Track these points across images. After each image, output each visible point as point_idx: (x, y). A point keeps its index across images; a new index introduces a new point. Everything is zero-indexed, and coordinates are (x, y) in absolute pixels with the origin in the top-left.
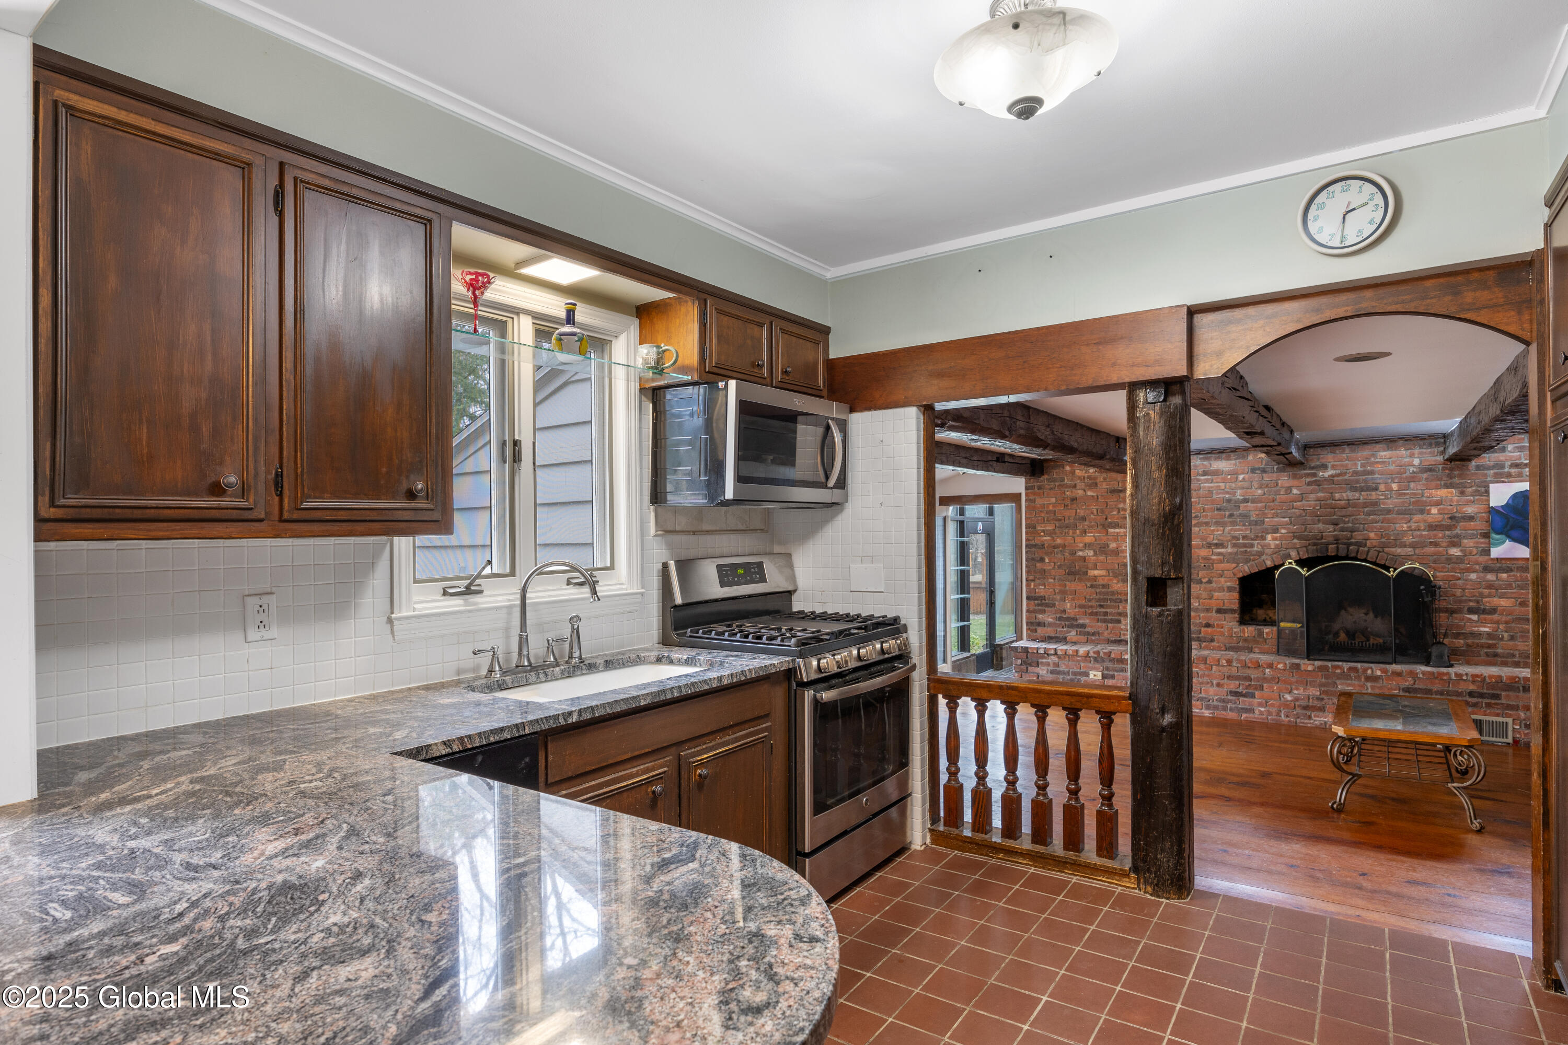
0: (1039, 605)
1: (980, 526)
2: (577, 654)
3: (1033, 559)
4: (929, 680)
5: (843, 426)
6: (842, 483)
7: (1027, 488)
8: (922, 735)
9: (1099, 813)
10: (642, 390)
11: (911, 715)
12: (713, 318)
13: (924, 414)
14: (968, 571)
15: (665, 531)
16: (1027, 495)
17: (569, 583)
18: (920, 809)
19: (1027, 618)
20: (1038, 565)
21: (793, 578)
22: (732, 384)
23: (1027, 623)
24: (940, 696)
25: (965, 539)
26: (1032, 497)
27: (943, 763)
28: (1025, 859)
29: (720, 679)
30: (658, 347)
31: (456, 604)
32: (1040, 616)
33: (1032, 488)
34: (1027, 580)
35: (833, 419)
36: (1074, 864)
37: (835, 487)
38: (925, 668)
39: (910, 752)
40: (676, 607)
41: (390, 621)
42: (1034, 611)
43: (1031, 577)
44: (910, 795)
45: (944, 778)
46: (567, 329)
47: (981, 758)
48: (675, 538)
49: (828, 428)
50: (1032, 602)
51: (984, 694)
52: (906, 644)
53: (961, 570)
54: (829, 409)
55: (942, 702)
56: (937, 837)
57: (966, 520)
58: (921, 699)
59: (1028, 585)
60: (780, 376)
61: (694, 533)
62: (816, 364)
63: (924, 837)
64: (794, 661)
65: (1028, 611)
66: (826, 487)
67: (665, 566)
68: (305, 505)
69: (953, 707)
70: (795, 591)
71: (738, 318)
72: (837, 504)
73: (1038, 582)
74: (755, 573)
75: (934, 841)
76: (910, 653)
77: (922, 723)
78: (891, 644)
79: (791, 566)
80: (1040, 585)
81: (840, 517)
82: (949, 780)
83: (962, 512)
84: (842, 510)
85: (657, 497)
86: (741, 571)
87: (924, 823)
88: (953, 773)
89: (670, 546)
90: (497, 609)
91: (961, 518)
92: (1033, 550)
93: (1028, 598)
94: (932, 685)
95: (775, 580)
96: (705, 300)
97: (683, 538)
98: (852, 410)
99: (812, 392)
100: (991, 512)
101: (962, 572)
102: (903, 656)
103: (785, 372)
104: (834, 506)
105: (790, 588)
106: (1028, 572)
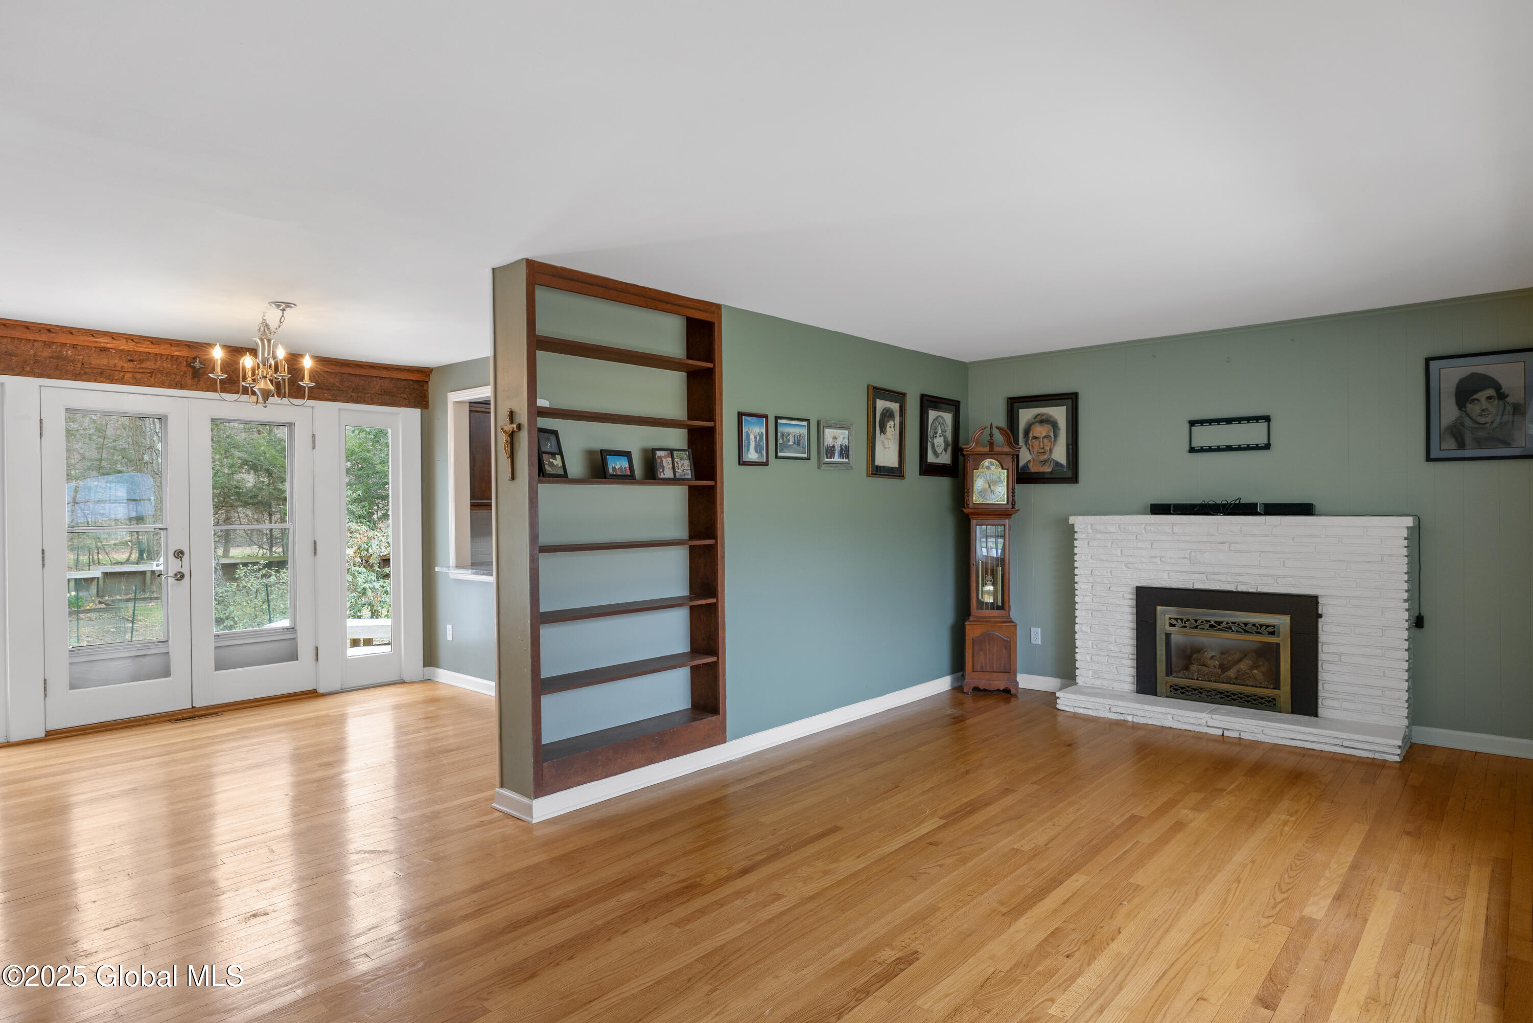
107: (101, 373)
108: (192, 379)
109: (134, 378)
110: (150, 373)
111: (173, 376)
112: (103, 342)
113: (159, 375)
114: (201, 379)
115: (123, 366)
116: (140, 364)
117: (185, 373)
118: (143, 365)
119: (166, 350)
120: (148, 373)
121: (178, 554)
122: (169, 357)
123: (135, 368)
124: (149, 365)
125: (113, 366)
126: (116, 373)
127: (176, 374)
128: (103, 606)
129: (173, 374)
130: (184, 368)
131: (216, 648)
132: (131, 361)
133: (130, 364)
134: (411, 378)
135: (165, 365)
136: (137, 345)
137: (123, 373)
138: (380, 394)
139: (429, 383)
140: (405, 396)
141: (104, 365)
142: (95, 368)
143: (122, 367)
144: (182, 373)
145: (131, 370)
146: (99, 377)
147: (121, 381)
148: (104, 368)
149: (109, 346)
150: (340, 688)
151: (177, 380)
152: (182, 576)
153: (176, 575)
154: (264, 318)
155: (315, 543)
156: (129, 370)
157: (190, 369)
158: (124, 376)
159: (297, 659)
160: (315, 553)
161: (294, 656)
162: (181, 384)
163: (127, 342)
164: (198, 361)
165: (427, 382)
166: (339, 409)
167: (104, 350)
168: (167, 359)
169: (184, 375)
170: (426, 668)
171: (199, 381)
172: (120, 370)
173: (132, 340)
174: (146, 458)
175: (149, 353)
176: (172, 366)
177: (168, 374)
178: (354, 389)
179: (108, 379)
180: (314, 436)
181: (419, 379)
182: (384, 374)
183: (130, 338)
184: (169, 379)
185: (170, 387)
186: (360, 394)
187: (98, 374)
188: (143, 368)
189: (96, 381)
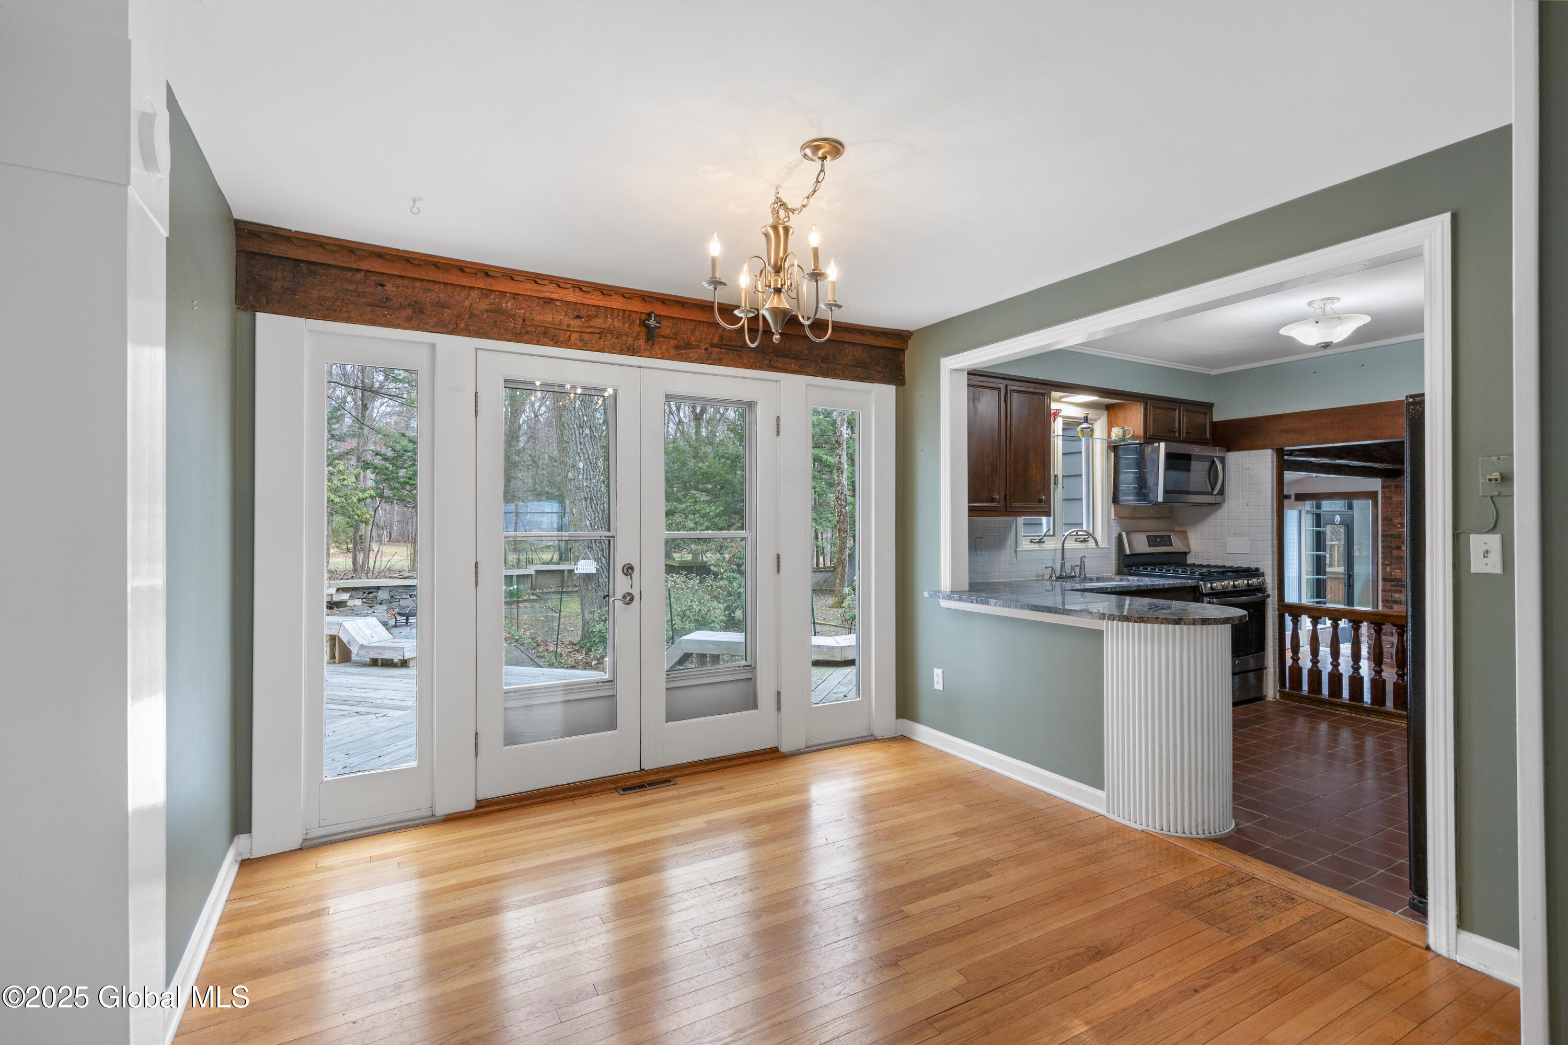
0: (1394, 586)
1: (1338, 518)
2: (1083, 573)
3: (1389, 547)
4: (1279, 605)
5: (1223, 460)
6: (1222, 492)
7: (1383, 487)
8: (1274, 636)
9: (1395, 684)
10: (1108, 447)
11: (1266, 624)
12: (1151, 410)
13: (1276, 453)
14: (1325, 556)
15: (1119, 517)
16: (1383, 492)
17: (1076, 541)
18: (1272, 677)
19: (1383, 596)
20: (1395, 552)
21: (1188, 545)
22: (1162, 445)
23: (1383, 601)
24: (1287, 615)
25: (1321, 529)
26: (1388, 495)
27: (1289, 654)
28: (1343, 708)
29: (1164, 585)
30: (1123, 428)
31: (1035, 547)
32: (1397, 595)
33: (1389, 487)
34: (1382, 564)
35: (1216, 457)
36: (1377, 712)
37: (1218, 494)
38: (1276, 598)
39: (1266, 645)
40: (1126, 556)
41: (1016, 552)
42: (1390, 591)
43: (1387, 562)
44: (1266, 668)
45: (1289, 662)
46: (1084, 425)
47: (1315, 652)
48: (1123, 521)
49: (1213, 462)
50: (1388, 583)
51: (1316, 614)
52: (1264, 583)
53: (1317, 556)
54: (1216, 452)
55: (1288, 619)
56: (1283, 694)
57: (1322, 513)
58: (1273, 616)
59: (1383, 569)
60: (1185, 435)
61: (1133, 518)
62: (1205, 425)
63: (1275, 694)
64: (1198, 582)
65: (1383, 590)
66: (1212, 494)
67: (1120, 535)
68: (1013, 505)
69: (1296, 622)
70: (1189, 552)
71: (1163, 408)
72: (1218, 504)
73: (1394, 566)
74: (1167, 541)
75: (1281, 697)
76: (1266, 588)
77: (1274, 629)
78: (1254, 581)
79: (1186, 538)
80: (1396, 569)
81: (1219, 511)
82: (1293, 663)
83: (1319, 507)
84: (1221, 507)
85: (1115, 500)
86: (1158, 540)
87: (1275, 686)
88: (1296, 659)
89: (1120, 525)
90: (1051, 550)
91: (1318, 511)
92: (1389, 539)
93: (1384, 580)
94: (1281, 608)
95: (1177, 545)
96: (1147, 403)
97: (1127, 521)
98: (1228, 451)
99: (1202, 442)
100: (1350, 507)
101: (1318, 557)
102: (1261, 589)
103: (1188, 433)
104: (1216, 505)
105: (1186, 551)
106: (1383, 558)
107: (545, 333)
108: (645, 342)
109: (581, 340)
110: (599, 333)
111: (625, 338)
112: (549, 291)
113: (609, 336)
114: (656, 343)
115: (570, 324)
116: (588, 321)
117: (638, 334)
118: (592, 324)
119: (617, 303)
120: (596, 333)
121: (627, 570)
122: (621, 314)
123: (582, 327)
124: (598, 322)
125: (558, 323)
126: (562, 332)
127: (628, 336)
128: (535, 597)
129: (625, 334)
130: (637, 328)
131: (667, 689)
132: (578, 317)
133: (577, 322)
134: (887, 345)
135: (616, 324)
136: (585, 295)
137: (568, 334)
138: (854, 366)
139: (906, 352)
140: (879, 369)
141: (548, 322)
142: (538, 326)
143: (568, 325)
144: (635, 335)
145: (578, 329)
146: (542, 338)
147: (567, 344)
148: (548, 325)
149: (554, 296)
150: (804, 747)
151: (630, 342)
152: (632, 599)
153: (624, 597)
154: (778, 196)
155: (778, 556)
156: (576, 329)
157: (644, 329)
158: (570, 337)
159: (755, 706)
160: (778, 571)
161: (752, 704)
162: (634, 349)
163: (574, 291)
164: (653, 319)
165: (903, 351)
166: (807, 385)
167: (549, 301)
168: (618, 315)
169: (637, 338)
170: (900, 720)
171: (653, 345)
172: (566, 328)
173: (581, 289)
174: (570, 475)
175: (598, 306)
176: (624, 325)
177: (619, 335)
178: (823, 359)
179: (553, 340)
180: (778, 419)
181: (896, 347)
182: (857, 339)
183: (578, 286)
184: (621, 341)
185: (621, 352)
186: (830, 365)
187: (541, 334)
188: (591, 327)
189: (539, 343)
